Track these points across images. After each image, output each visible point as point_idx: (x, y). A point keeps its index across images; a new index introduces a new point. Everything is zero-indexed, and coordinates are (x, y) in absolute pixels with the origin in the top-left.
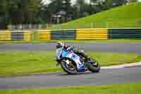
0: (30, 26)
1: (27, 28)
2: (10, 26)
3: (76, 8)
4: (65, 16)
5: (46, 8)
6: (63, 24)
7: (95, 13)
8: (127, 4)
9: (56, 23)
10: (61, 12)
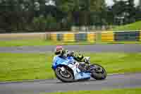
0: (94, 27)
1: (90, 30)
2: (74, 28)
4: (129, 17)
5: (110, 9)
9: (119, 25)
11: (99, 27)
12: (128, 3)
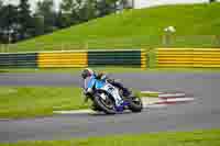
8: (118, 12)
10: (14, 25)
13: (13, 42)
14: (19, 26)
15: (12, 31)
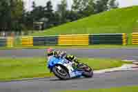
0: (13, 33)
3: (58, 15)
5: (28, 15)
6: (44, 31)
7: (77, 19)
10: (43, 19)
11: (18, 33)
12: (46, 9)
13: (43, 29)
14: (46, 20)
15: (42, 23)
